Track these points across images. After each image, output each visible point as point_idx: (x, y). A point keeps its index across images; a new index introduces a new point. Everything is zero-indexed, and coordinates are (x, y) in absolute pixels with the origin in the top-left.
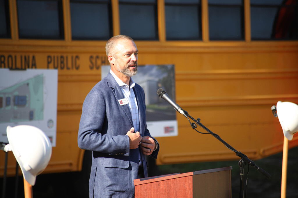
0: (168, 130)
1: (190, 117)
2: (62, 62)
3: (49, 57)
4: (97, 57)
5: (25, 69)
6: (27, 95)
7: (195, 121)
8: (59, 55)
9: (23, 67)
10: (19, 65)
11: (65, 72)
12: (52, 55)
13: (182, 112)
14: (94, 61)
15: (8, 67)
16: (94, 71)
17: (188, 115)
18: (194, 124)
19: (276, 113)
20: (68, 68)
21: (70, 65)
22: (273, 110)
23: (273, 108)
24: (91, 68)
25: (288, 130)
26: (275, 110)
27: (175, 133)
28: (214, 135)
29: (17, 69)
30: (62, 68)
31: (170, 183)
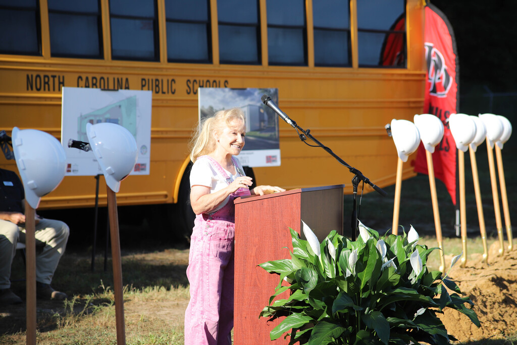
0: (269, 159)
1: (298, 127)
2: (157, 86)
3: (143, 80)
4: (195, 81)
5: (118, 90)
6: (119, 118)
7: (304, 132)
8: (154, 78)
9: (116, 88)
10: (111, 87)
11: (160, 96)
12: (146, 78)
13: (289, 121)
14: (191, 85)
15: (100, 87)
16: (191, 97)
17: (296, 126)
18: (303, 135)
19: (390, 132)
20: (163, 93)
21: (165, 90)
22: (388, 129)
23: (387, 126)
24: (189, 93)
25: (403, 150)
26: (389, 129)
27: (278, 163)
28: (326, 148)
29: (108, 90)
30: (157, 92)
31: (275, 201)
